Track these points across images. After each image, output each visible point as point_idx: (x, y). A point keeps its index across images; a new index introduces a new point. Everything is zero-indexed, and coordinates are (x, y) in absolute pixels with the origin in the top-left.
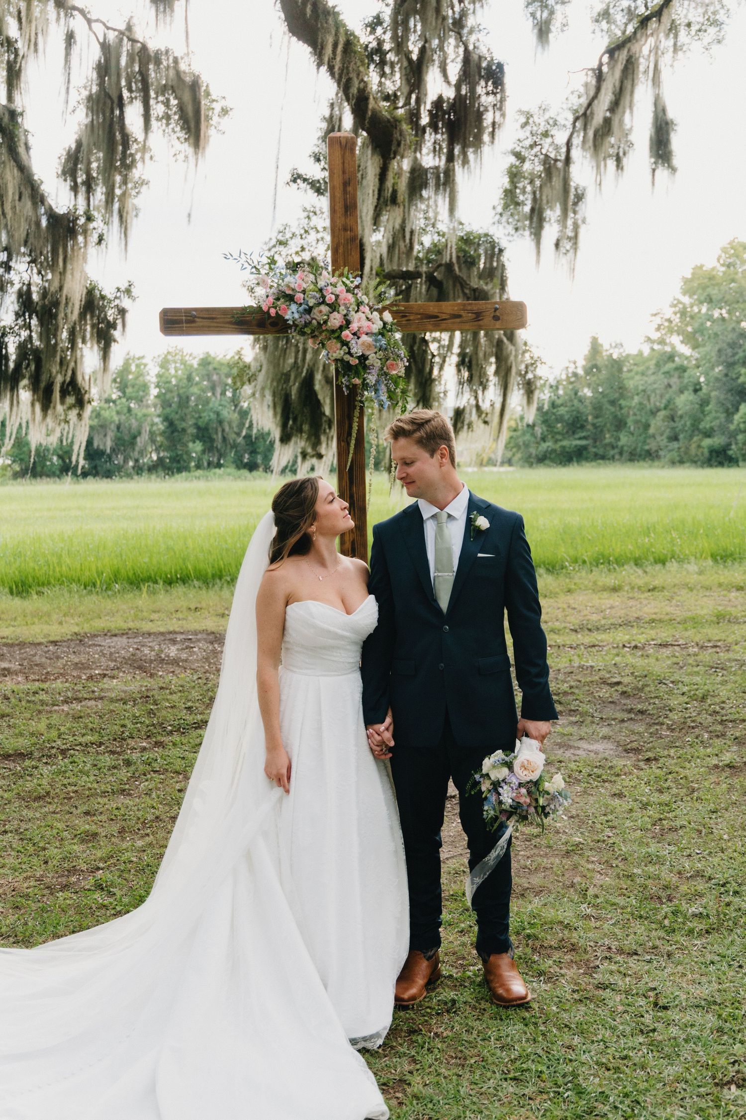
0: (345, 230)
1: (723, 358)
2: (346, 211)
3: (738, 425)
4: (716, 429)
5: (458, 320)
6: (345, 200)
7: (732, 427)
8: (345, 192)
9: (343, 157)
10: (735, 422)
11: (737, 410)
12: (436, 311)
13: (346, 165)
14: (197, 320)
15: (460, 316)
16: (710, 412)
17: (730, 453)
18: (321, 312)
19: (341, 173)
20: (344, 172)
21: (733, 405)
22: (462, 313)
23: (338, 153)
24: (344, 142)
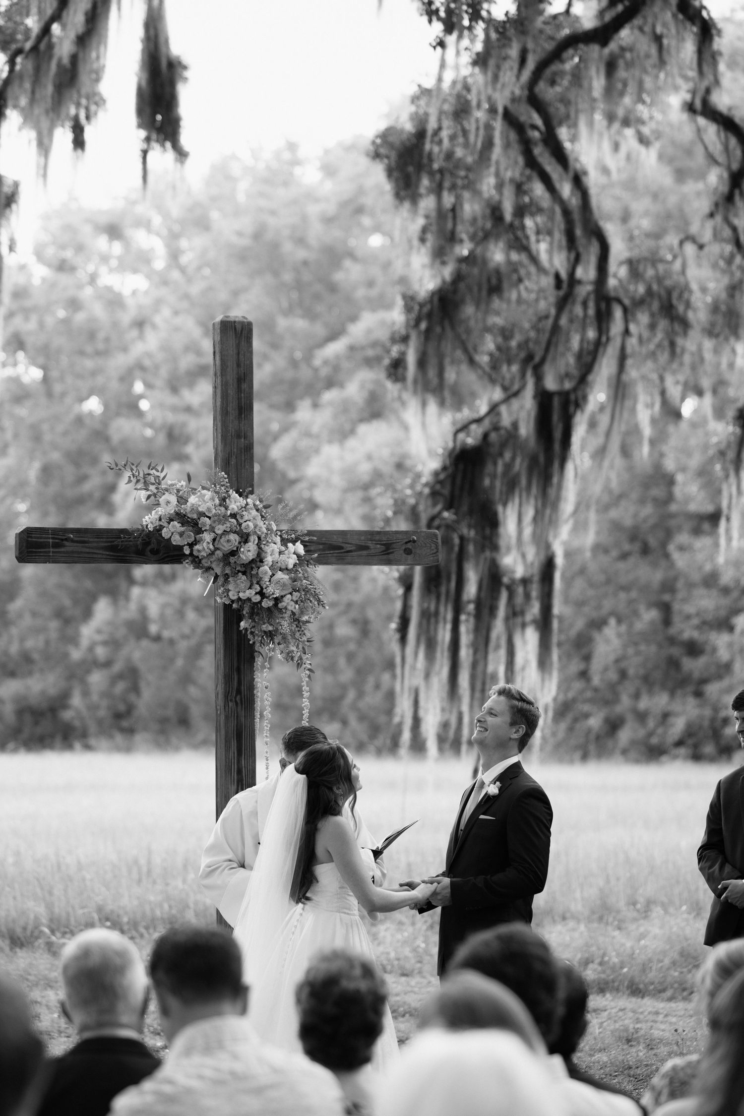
0: (239, 436)
1: (54, 487)
2: (240, 414)
3: (91, 649)
4: (36, 656)
5: (365, 552)
6: (239, 399)
7: (76, 655)
8: (239, 390)
9: (238, 346)
10: (85, 642)
11: (87, 614)
12: (340, 540)
13: (241, 357)
14: (66, 543)
15: (366, 548)
16: (20, 615)
17: (67, 715)
18: (228, 541)
19: (235, 365)
20: (238, 365)
21: (76, 602)
22: (369, 544)
23: (232, 342)
24: (239, 327)
